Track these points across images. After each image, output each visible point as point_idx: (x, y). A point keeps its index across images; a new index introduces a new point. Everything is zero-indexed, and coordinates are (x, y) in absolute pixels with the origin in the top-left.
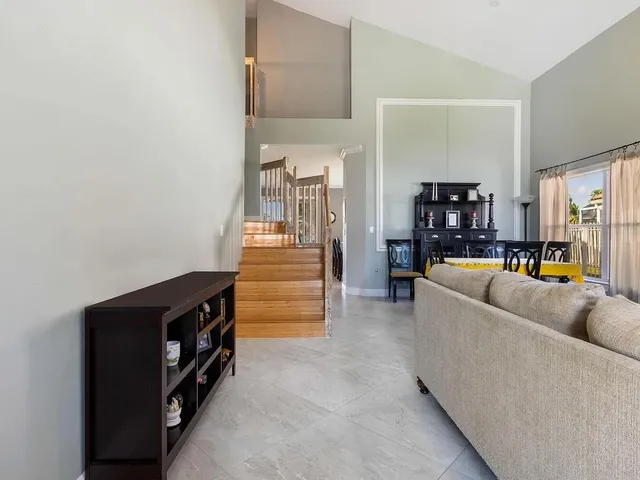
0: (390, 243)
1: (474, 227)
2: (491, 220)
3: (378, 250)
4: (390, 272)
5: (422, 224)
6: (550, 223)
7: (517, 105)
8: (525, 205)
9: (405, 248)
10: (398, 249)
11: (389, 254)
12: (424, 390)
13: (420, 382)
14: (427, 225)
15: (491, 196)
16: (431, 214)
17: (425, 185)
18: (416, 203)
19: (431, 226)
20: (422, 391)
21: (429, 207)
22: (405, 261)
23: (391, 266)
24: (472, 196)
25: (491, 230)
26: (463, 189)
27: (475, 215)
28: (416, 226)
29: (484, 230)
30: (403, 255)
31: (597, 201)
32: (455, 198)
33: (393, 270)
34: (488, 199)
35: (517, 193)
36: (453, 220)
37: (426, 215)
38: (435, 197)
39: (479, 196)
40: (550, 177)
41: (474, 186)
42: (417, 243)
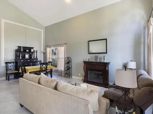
0: (6, 63)
1: (33, 58)
2: (37, 56)
3: (2, 65)
4: (7, 72)
5: (18, 58)
6: (49, 57)
7: (42, 31)
8: (44, 53)
9: (12, 64)
10: (10, 65)
11: (6, 67)
12: (22, 106)
13: (21, 104)
14: (19, 58)
15: (37, 51)
16: (21, 55)
17: (19, 47)
18: (16, 52)
19: (21, 58)
20: (21, 107)
21: (20, 53)
22: (12, 68)
23: (7, 70)
24: (32, 50)
25: (37, 59)
26: (30, 49)
27: (33, 55)
28: (16, 58)
29: (35, 59)
30: (12, 66)
31: (56, 51)
32: (28, 51)
33: (8, 71)
34: (36, 51)
35: (42, 50)
36: (27, 56)
37: (19, 55)
38: (22, 50)
39: (34, 50)
40: (49, 48)
41: (33, 48)
42: (16, 63)
